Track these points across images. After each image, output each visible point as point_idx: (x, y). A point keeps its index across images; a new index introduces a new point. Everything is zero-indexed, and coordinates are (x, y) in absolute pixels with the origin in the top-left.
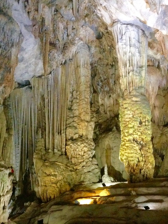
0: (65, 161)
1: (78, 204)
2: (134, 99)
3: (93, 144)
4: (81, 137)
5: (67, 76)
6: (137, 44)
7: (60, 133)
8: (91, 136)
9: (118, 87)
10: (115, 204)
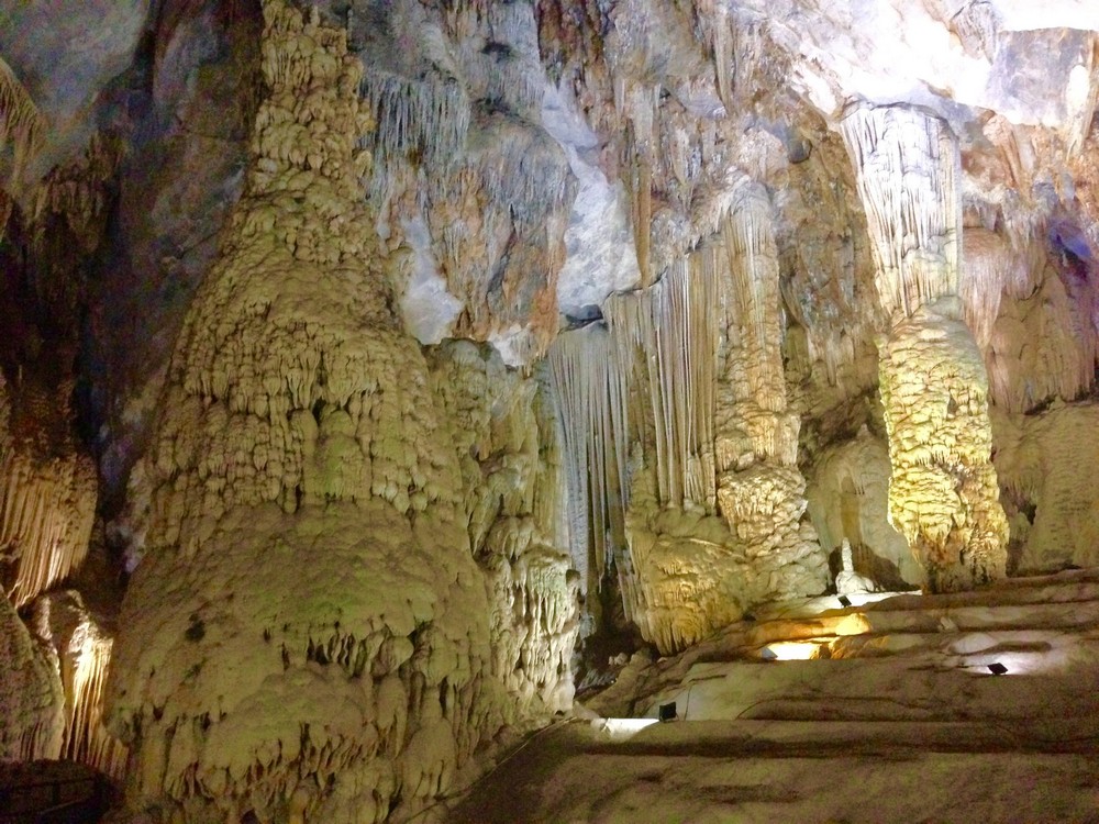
0: (719, 534)
1: (770, 660)
2: (927, 334)
3: (799, 478)
4: (761, 460)
5: (707, 283)
6: (927, 165)
7: (697, 451)
8: (791, 456)
9: (867, 302)
10: (890, 658)
